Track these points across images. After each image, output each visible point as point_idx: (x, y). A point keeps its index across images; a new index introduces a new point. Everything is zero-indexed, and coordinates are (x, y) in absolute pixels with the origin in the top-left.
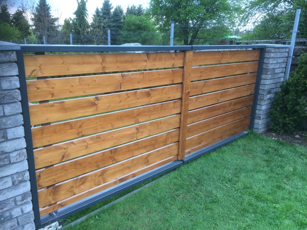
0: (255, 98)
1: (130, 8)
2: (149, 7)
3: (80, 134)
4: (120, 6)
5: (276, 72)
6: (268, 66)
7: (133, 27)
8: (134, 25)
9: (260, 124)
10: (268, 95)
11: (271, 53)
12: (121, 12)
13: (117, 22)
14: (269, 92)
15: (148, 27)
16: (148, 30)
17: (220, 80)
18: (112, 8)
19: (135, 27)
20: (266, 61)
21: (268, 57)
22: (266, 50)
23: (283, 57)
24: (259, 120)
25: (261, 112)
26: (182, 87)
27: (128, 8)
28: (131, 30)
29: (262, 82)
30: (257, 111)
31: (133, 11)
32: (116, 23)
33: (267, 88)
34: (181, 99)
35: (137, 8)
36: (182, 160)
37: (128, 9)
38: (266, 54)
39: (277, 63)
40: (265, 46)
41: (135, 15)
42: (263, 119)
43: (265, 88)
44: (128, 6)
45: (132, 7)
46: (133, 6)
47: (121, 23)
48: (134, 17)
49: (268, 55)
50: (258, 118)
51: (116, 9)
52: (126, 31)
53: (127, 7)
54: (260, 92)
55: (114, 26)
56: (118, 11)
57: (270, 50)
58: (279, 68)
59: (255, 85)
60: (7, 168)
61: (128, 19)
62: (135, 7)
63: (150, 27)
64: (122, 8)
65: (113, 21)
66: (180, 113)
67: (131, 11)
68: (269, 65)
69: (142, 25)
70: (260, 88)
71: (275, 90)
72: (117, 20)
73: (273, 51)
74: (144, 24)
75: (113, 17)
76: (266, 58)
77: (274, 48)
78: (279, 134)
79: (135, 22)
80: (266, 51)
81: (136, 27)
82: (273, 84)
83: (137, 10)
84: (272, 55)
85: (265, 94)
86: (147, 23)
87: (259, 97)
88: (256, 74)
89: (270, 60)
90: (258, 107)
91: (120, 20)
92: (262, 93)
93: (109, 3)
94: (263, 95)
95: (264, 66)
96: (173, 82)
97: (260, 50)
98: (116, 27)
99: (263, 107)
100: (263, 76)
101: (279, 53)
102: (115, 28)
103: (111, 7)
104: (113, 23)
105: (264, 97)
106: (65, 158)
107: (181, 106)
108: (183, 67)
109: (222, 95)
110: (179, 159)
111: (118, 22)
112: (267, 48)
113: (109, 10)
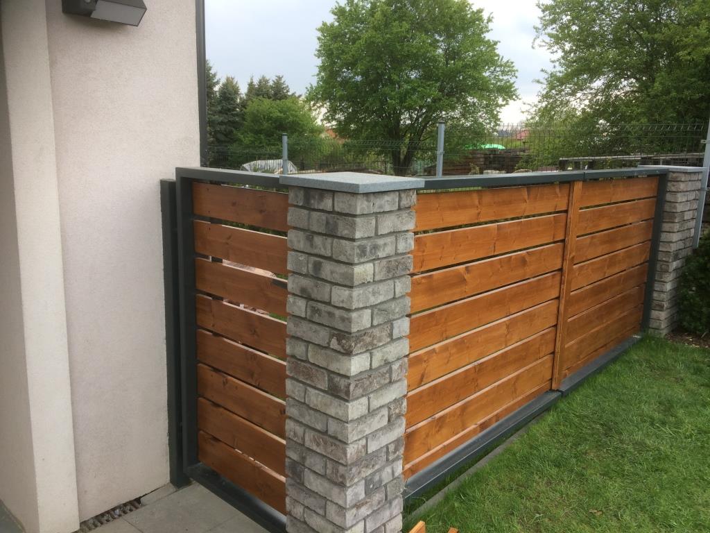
0: (650, 270)
1: (256, 82)
2: (315, 84)
3: (444, 335)
4: (233, 79)
5: (685, 218)
6: (675, 207)
7: (266, 125)
8: (270, 119)
9: (661, 318)
10: (674, 263)
11: (680, 183)
12: (236, 91)
13: (227, 114)
14: (676, 258)
15: (299, 124)
16: (301, 130)
17: (609, 234)
18: (217, 83)
19: (271, 124)
20: (669, 197)
21: (674, 190)
22: (670, 176)
23: (694, 191)
24: (660, 312)
25: (664, 296)
26: (564, 248)
27: (252, 83)
28: (262, 130)
29: (664, 237)
30: (655, 295)
31: (264, 90)
32: (226, 116)
33: (673, 248)
34: (561, 270)
35: (271, 83)
36: (558, 390)
37: (251, 85)
38: (669, 184)
39: (687, 201)
40: (668, 169)
41: (269, 98)
42: (667, 309)
43: (670, 248)
44: (252, 79)
45: (260, 80)
46: (263, 78)
47: (237, 115)
48: (267, 102)
49: (674, 186)
50: (657, 308)
51: (226, 86)
52: (250, 134)
53: (249, 81)
54: (661, 257)
55: (222, 123)
56: (230, 89)
57: (677, 177)
58: (689, 210)
59: (650, 243)
60: (387, 391)
61: (253, 107)
62: (267, 81)
63: (303, 125)
64: (237, 83)
65: (220, 112)
66: (558, 298)
67: (259, 91)
68: (677, 204)
69: (287, 121)
70: (660, 249)
71: (683, 254)
72: (229, 110)
73: (683, 180)
74: (291, 119)
75: (220, 102)
76: (669, 191)
77: (686, 173)
78: (699, 337)
79: (271, 113)
80: (670, 179)
81: (273, 124)
82: (681, 240)
83: (272, 87)
84: (682, 186)
85: (671, 261)
86: (296, 116)
87: (658, 266)
88: (652, 222)
89: (679, 195)
90: (657, 286)
91: (234, 109)
92: (664, 259)
93: (211, 72)
94: (667, 262)
95: (667, 208)
96: (554, 238)
97: (658, 177)
98: (225, 124)
99: (667, 286)
100: (666, 227)
101: (690, 183)
102: (224, 126)
103: (215, 80)
104: (221, 115)
105: (668, 266)
106: (424, 380)
107: (561, 283)
108: (566, 211)
109: (612, 263)
110: (554, 386)
111: (232, 114)
112: (671, 173)
113: (211, 87)
